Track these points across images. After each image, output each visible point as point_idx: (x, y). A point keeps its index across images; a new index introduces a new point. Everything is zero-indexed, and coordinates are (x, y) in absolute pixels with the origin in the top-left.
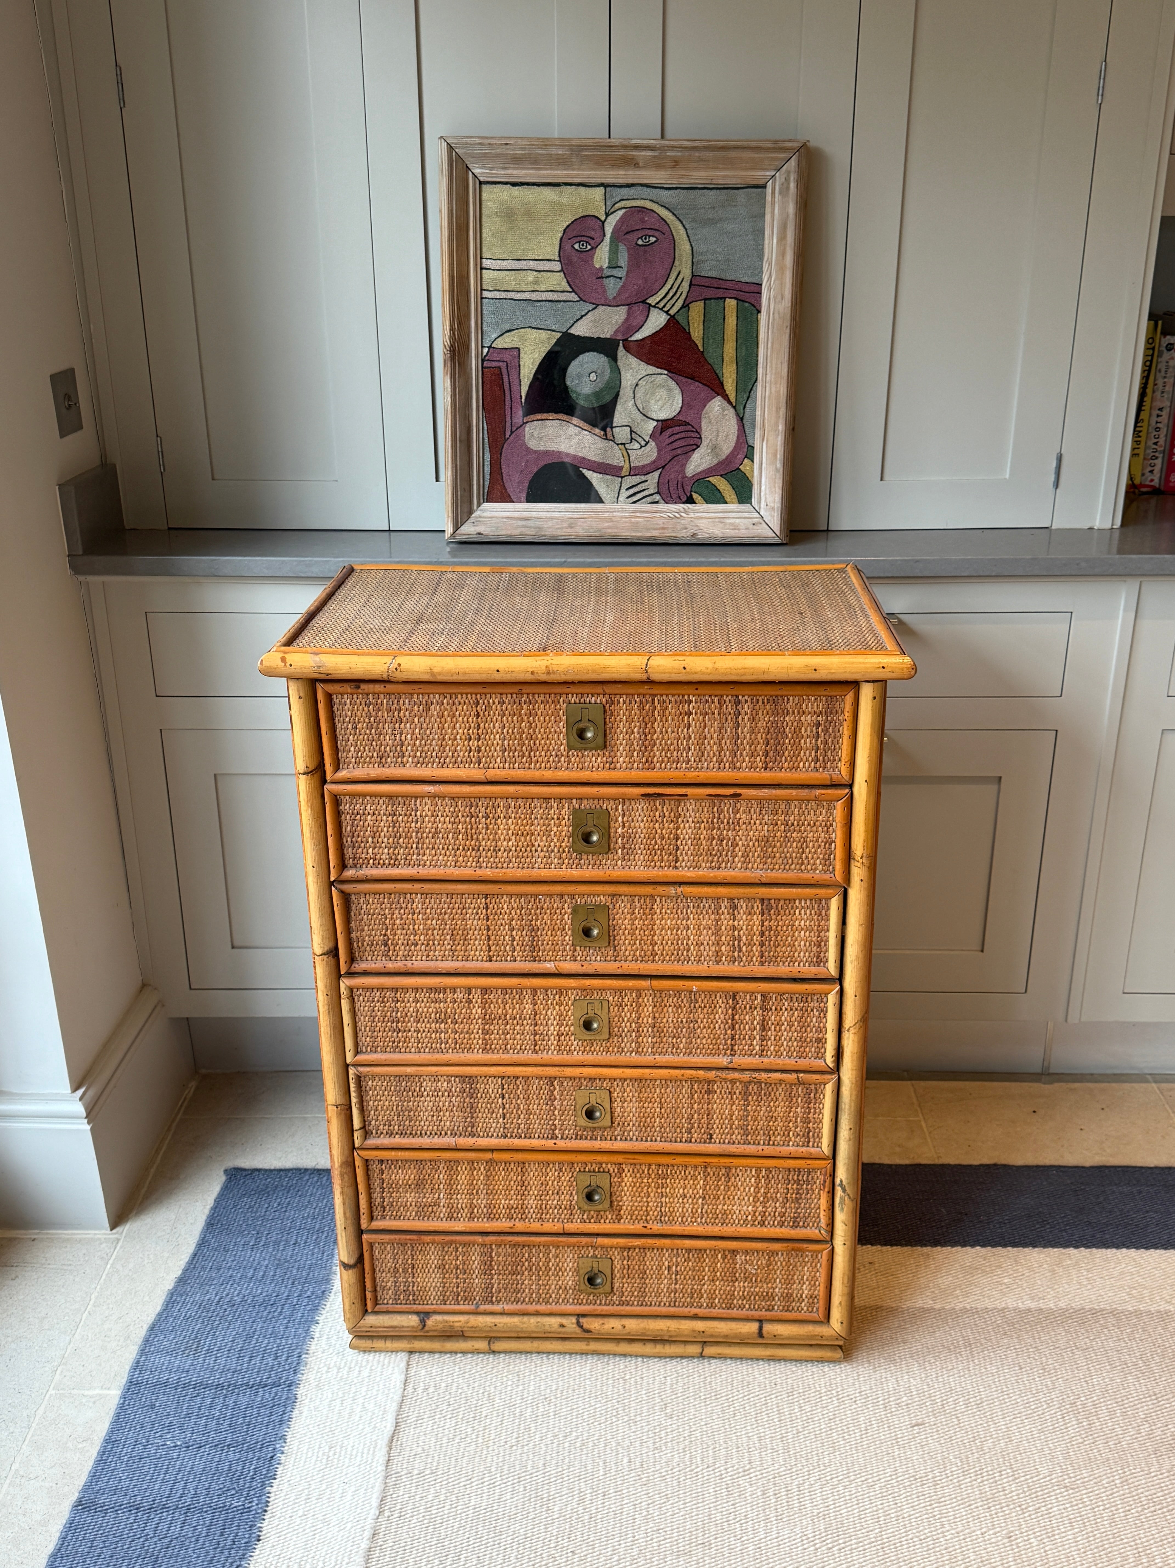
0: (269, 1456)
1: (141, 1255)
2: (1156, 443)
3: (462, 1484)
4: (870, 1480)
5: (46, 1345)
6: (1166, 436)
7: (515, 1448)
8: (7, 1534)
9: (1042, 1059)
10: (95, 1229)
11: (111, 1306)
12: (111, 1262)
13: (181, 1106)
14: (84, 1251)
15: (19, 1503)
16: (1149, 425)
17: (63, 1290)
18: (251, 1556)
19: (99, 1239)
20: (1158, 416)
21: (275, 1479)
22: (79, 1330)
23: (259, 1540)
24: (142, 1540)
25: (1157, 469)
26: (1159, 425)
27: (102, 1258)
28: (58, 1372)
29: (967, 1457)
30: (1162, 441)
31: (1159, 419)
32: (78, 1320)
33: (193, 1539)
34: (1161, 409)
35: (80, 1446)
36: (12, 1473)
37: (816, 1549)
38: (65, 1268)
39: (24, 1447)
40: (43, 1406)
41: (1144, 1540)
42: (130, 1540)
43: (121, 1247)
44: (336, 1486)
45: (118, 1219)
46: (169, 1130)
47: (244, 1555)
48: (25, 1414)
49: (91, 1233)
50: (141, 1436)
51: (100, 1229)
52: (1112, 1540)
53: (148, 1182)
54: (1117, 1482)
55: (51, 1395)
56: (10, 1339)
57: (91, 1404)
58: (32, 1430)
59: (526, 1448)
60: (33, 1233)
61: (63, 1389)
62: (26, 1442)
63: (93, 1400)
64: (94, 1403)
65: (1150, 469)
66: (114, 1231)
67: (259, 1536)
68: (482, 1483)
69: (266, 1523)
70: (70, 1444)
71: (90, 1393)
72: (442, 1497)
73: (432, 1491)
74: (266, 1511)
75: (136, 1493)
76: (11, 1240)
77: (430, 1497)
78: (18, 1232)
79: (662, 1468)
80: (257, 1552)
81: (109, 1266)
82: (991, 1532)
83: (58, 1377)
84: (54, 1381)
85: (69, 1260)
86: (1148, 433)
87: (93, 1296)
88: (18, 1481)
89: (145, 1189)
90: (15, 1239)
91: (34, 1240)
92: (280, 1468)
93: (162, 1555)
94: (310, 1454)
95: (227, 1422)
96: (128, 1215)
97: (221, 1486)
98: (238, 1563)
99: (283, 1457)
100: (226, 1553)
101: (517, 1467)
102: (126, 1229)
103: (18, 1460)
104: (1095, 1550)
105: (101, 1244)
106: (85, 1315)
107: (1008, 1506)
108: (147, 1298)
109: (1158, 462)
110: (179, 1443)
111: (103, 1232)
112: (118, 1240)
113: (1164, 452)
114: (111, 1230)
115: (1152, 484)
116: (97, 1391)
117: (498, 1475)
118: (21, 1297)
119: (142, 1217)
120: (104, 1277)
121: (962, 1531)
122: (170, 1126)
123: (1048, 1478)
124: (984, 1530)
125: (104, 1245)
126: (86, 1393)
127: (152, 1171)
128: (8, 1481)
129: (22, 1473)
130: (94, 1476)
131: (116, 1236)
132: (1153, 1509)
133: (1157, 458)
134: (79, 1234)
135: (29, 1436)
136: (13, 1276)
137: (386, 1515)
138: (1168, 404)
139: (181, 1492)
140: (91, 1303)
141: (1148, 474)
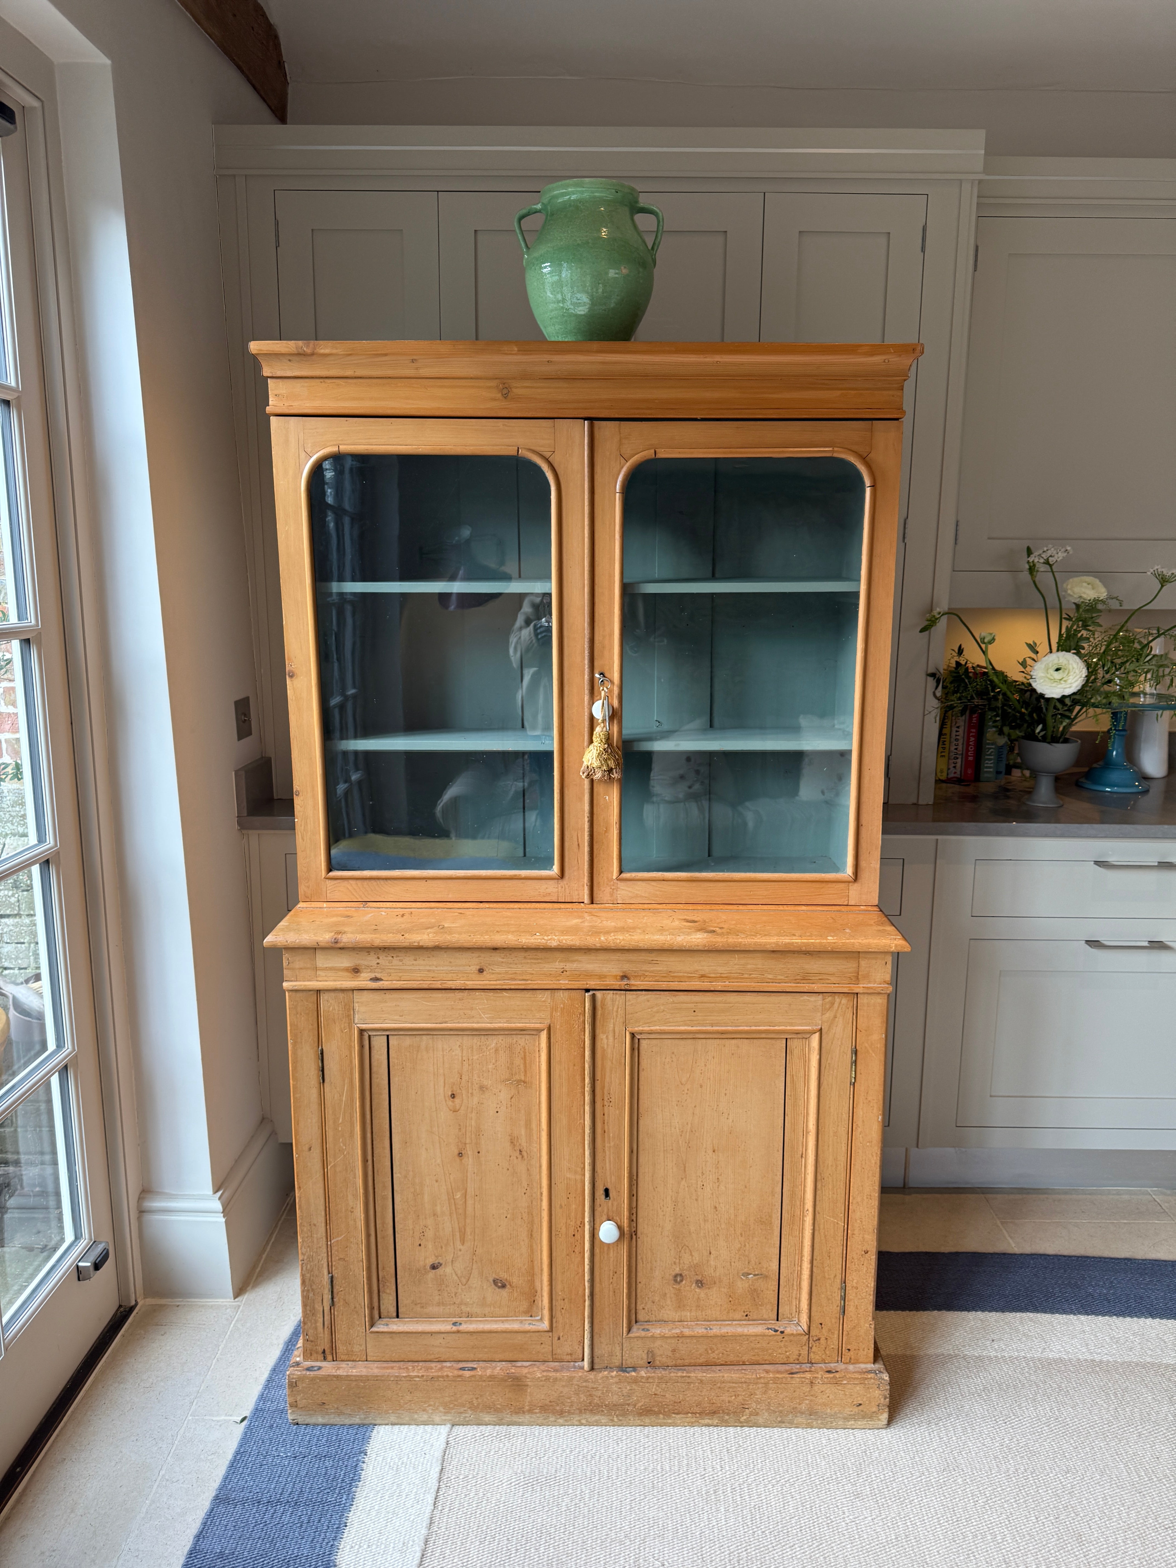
0: (354, 1464)
1: (255, 1318)
2: (956, 749)
3: (495, 1485)
4: (791, 1481)
5: (185, 1383)
6: (963, 744)
7: (534, 1459)
8: (156, 1523)
9: (903, 1178)
10: (222, 1298)
11: (233, 1355)
12: (233, 1323)
13: (285, 1210)
14: (215, 1314)
15: (165, 1500)
16: (950, 737)
17: (199, 1343)
18: (342, 1538)
19: (226, 1306)
20: (957, 731)
21: (359, 1481)
22: (210, 1373)
23: (346, 1526)
24: (261, 1525)
25: (958, 765)
26: (957, 737)
27: (227, 1320)
28: (194, 1403)
29: (860, 1464)
30: (960, 747)
31: (957, 734)
32: (209, 1365)
33: (299, 1525)
34: (958, 727)
35: (209, 1458)
36: (160, 1478)
37: (754, 1532)
38: (201, 1326)
39: (169, 1458)
40: (183, 1429)
41: (988, 1522)
42: (253, 1525)
43: (241, 1312)
44: (403, 1487)
45: (239, 1291)
46: (276, 1226)
47: (336, 1537)
48: (170, 1434)
49: (220, 1301)
50: (262, 1448)
51: (226, 1298)
52: (965, 1524)
53: (260, 1265)
54: (968, 1480)
55: (189, 1420)
56: (159, 1379)
57: (218, 1427)
58: (175, 1446)
59: (542, 1459)
60: (178, 1301)
61: (198, 1416)
62: (171, 1455)
63: (219, 1424)
64: (220, 1426)
65: (954, 765)
66: (236, 1300)
67: (346, 1523)
68: (511, 1483)
69: (351, 1514)
70: (202, 1457)
71: (218, 1418)
72: (481, 1495)
73: (474, 1489)
74: (352, 1505)
75: (258, 1491)
76: (162, 1307)
77: (472, 1495)
78: (170, 1300)
79: (641, 1473)
80: (345, 1535)
81: (232, 1326)
82: (879, 1518)
83: (193, 1407)
84: (192, 1410)
85: (203, 1321)
86: (950, 742)
87: (220, 1348)
88: (164, 1483)
89: (259, 1269)
90: (165, 1305)
91: (178, 1306)
92: (363, 1473)
93: (276, 1536)
94: (384, 1464)
95: (325, 1439)
96: (246, 1289)
97: (320, 1486)
98: (332, 1543)
99: (364, 1466)
100: (323, 1535)
101: (536, 1472)
102: (245, 1298)
103: (164, 1468)
104: (954, 1531)
105: (226, 1309)
106: (214, 1361)
107: (890, 1499)
108: (259, 1349)
109: (959, 761)
110: (289, 1454)
111: (228, 1300)
112: (239, 1306)
113: (962, 754)
114: (235, 1299)
115: (956, 775)
116: (223, 1418)
117: (522, 1477)
118: (168, 1348)
119: (257, 1289)
120: (228, 1333)
121: (858, 1517)
122: (277, 1224)
123: (919, 1479)
124: (874, 1517)
125: (228, 1311)
126: (214, 1419)
127: (264, 1256)
128: (157, 1483)
129: (167, 1477)
130: (226, 1478)
131: (238, 1303)
132: (994, 1500)
133: (957, 758)
134: (211, 1302)
135: (172, 1451)
136: (163, 1333)
137: (439, 1509)
138: (963, 724)
139: (289, 1490)
140: (219, 1352)
141: (952, 769)
